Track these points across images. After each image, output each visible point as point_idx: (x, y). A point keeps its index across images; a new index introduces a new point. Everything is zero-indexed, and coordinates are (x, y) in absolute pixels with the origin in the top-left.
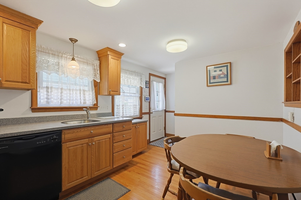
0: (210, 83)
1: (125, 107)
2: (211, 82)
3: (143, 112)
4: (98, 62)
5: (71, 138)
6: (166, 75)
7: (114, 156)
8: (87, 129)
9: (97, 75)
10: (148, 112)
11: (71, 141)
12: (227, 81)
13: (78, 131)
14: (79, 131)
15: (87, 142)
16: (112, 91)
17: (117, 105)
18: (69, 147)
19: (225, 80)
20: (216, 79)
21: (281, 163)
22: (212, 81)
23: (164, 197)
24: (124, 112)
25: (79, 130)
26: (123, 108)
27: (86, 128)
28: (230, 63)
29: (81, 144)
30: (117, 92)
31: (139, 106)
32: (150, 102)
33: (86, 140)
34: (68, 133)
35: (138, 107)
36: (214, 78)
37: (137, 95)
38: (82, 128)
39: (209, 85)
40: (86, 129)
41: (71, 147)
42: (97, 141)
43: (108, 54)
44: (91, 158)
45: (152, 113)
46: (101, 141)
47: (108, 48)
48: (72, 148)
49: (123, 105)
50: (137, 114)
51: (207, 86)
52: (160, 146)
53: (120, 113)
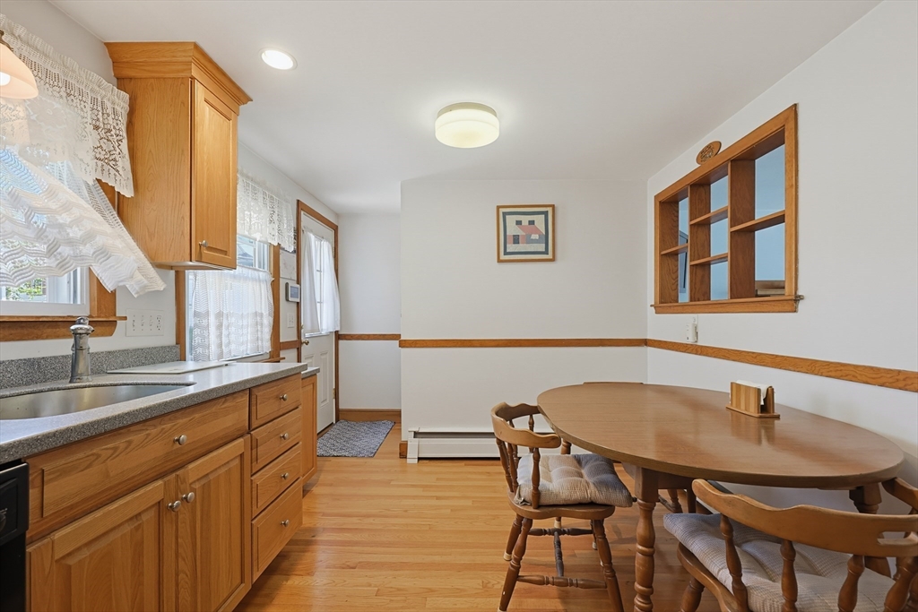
0: (506, 253)
1: (225, 323)
2: (508, 251)
3: (281, 341)
4: (120, 101)
5: (76, 500)
6: (337, 215)
7: (255, 529)
8: (159, 428)
9: (120, 163)
10: (295, 339)
11: (75, 519)
12: (546, 252)
13: (115, 449)
14: (122, 446)
15: (158, 498)
16: (210, 249)
17: (196, 314)
18: (69, 554)
19: (541, 247)
20: (520, 245)
21: (776, 422)
22: (511, 248)
23: (504, 606)
24: (225, 340)
25: (120, 442)
26: (220, 327)
27: (155, 426)
28: (553, 206)
29: (131, 519)
30: (225, 253)
31: (271, 319)
32: (298, 304)
33: (155, 490)
34: (64, 472)
35: (267, 321)
36: (516, 240)
37: (261, 273)
38: (132, 428)
39: (503, 257)
40: (154, 431)
41: (79, 549)
42: (198, 480)
43: (193, 78)
44: (177, 575)
45: (307, 343)
46: (211, 477)
47: (196, 46)
48: (85, 553)
49: (219, 315)
50: (266, 347)
51: (500, 261)
52: (347, 454)
53: (209, 349)
